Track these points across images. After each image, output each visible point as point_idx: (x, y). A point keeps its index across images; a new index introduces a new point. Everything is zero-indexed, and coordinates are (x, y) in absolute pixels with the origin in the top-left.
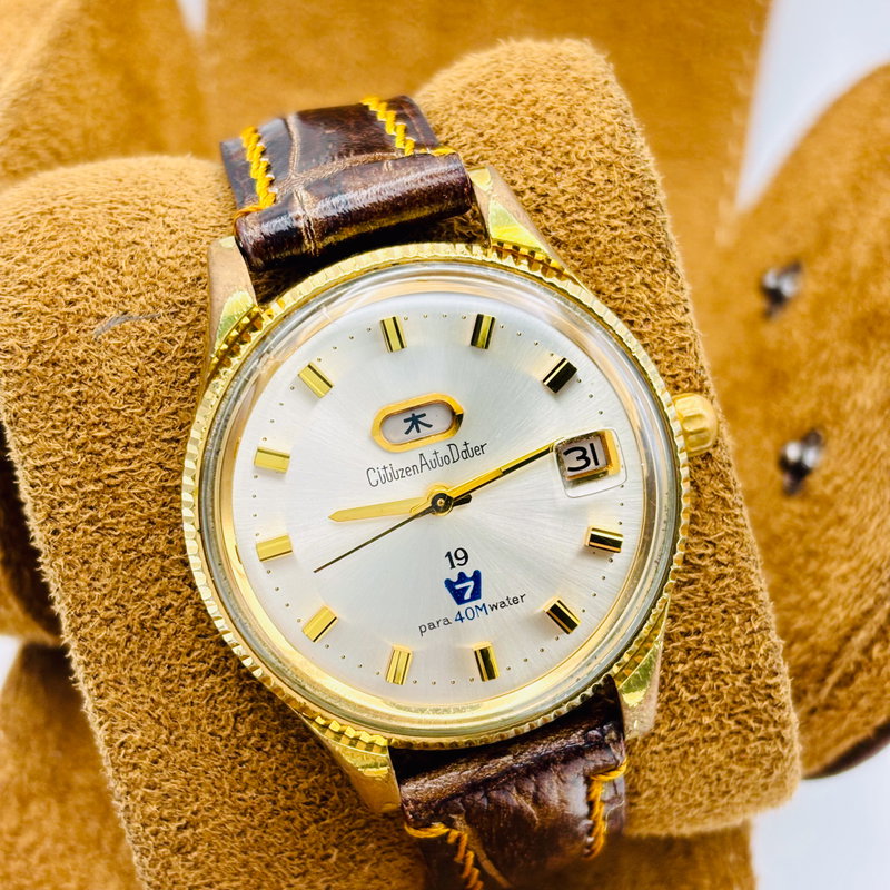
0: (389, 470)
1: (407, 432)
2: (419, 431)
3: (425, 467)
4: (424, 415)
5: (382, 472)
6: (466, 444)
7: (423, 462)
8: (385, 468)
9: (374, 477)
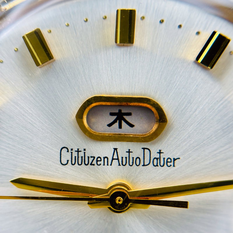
0: (81, 154)
1: (110, 125)
2: (120, 127)
3: (115, 162)
4: (129, 114)
5: (75, 154)
6: (160, 153)
7: (115, 157)
8: (78, 151)
9: (66, 156)
